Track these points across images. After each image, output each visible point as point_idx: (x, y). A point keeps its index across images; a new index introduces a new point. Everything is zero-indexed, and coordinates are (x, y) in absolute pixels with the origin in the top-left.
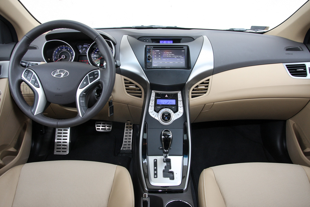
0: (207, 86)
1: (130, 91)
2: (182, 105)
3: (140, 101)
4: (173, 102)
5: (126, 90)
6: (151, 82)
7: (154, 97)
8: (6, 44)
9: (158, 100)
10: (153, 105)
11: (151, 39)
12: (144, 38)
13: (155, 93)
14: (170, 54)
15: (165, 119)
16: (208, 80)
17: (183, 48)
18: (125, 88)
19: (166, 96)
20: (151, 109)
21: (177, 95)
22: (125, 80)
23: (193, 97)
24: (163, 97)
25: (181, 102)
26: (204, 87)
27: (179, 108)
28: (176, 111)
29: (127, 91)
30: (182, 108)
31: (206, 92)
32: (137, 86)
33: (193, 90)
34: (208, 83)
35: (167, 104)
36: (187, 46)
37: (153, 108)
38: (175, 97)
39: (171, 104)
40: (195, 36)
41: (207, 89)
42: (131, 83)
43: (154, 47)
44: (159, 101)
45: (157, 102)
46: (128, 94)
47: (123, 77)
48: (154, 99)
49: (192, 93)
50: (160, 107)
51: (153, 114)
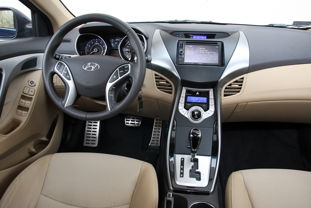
0: (241, 85)
1: (160, 87)
2: (213, 103)
3: (170, 97)
4: (204, 100)
5: (157, 85)
6: (182, 78)
7: (185, 94)
8: (43, 37)
9: (188, 97)
10: (184, 102)
11: (184, 34)
12: (177, 33)
13: (186, 90)
14: (204, 50)
15: (195, 117)
16: (243, 78)
17: (217, 43)
18: (155, 83)
19: (198, 93)
20: (181, 106)
21: (208, 92)
22: (156, 75)
23: (225, 95)
24: (194, 94)
25: (213, 100)
26: (238, 86)
27: (210, 106)
28: (206, 109)
29: (157, 87)
30: (213, 107)
31: (240, 91)
32: (167, 82)
33: (226, 88)
34: (242, 82)
35: (198, 102)
36: (221, 42)
37: (183, 104)
38: (207, 95)
39: (202, 102)
40: (230, 32)
41: (240, 88)
42: (161, 78)
43: (186, 43)
44: (190, 99)
45: (188, 100)
46: (158, 90)
47: (154, 72)
48: (184, 96)
49: (225, 92)
50: (190, 105)
51: (183, 112)
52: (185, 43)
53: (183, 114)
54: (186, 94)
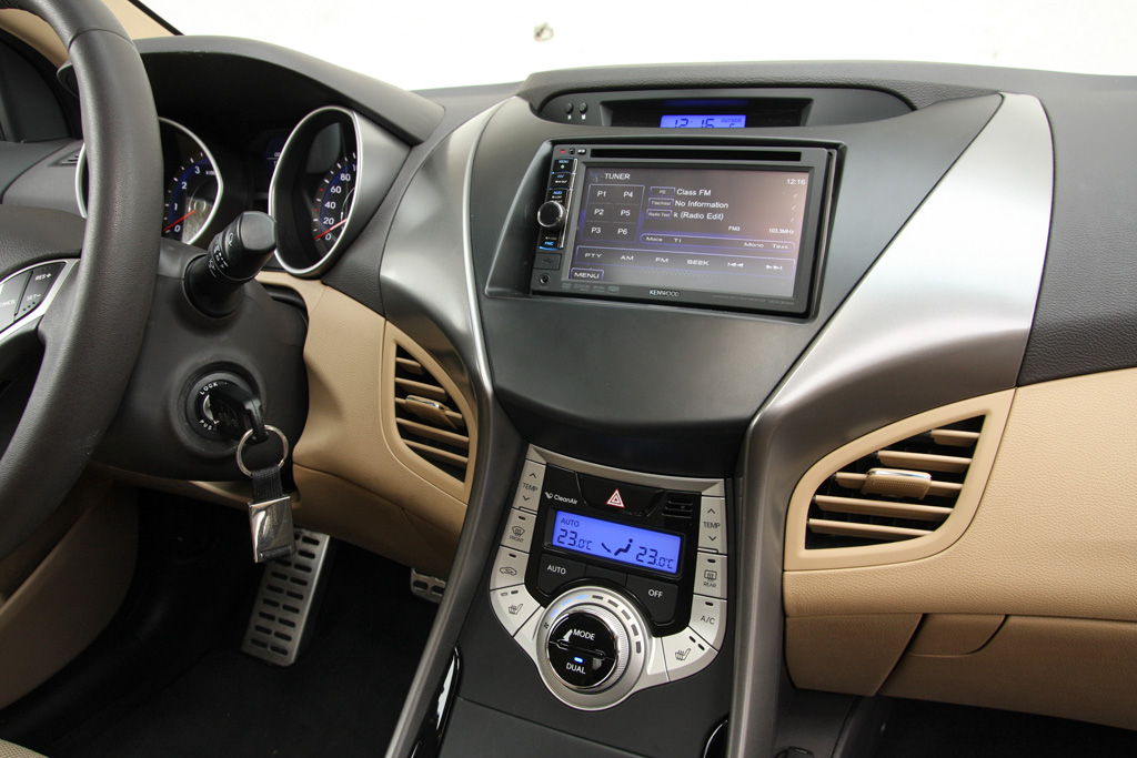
0: (959, 474)
1: (415, 426)
2: (719, 588)
3: (447, 495)
4: (661, 549)
5: (398, 414)
6: (504, 383)
7: (538, 493)
9: (562, 516)
10: (526, 544)
11: (607, 105)
12: (568, 102)
13: (547, 465)
14: (702, 199)
15: (569, 666)
16: (976, 423)
17: (797, 156)
18: (392, 399)
19: (616, 500)
20: (509, 571)
21: (693, 500)
22: (401, 352)
23: (816, 539)
24: (591, 500)
25: (721, 561)
26: (924, 478)
27: (698, 604)
28: (668, 618)
29: (399, 425)
30: (717, 611)
31: (945, 517)
32: (448, 402)
33: (830, 486)
34: (968, 449)
35: (622, 557)
36: (835, 146)
37: (522, 561)
38: (679, 517)
39: (646, 561)
40: (922, 87)
41: (950, 499)
42: (427, 377)
43: (595, 153)
44: (570, 528)
45: (558, 532)
46: (402, 443)
47: (396, 334)
48: (534, 504)
49: (815, 510)
50: (563, 571)
51: (513, 610)
52: (588, 158)
53: (510, 623)
54: (543, 496)
